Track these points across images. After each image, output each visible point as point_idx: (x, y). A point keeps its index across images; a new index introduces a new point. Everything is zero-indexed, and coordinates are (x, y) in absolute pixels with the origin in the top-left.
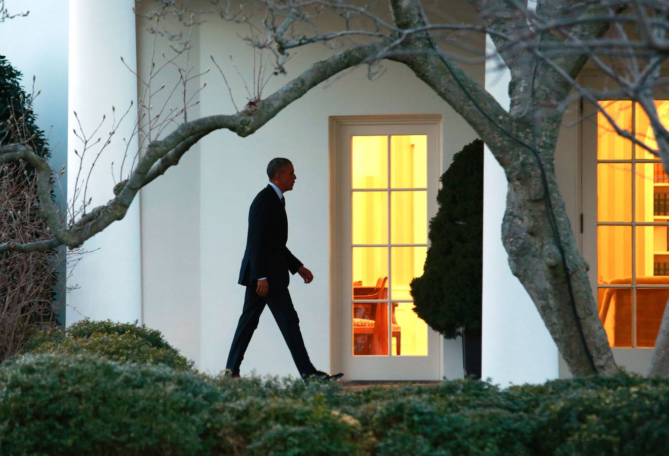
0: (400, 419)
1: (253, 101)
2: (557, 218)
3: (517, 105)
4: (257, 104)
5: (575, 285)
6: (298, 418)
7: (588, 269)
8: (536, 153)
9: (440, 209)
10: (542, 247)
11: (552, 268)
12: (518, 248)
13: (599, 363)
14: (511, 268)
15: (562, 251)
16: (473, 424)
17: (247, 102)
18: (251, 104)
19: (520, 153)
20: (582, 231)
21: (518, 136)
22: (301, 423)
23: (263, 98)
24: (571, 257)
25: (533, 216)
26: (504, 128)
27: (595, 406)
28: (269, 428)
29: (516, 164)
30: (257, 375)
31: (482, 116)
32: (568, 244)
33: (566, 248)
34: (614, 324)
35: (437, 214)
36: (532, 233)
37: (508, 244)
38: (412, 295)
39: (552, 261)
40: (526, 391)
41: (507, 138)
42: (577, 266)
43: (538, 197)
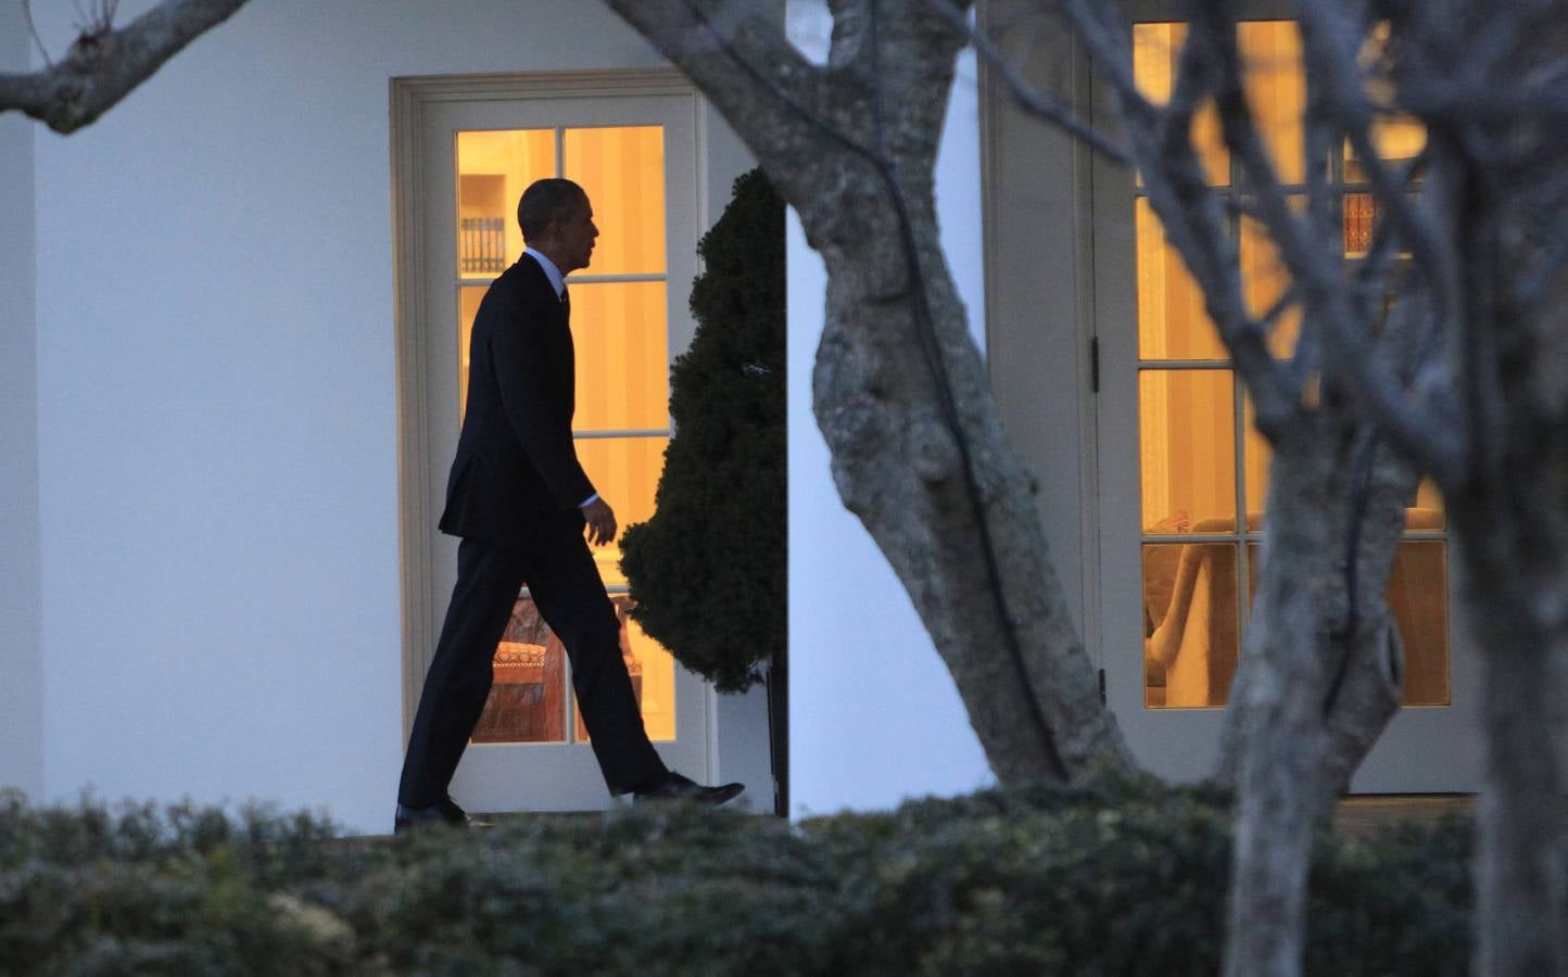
0: (453, 914)
1: (90, 32)
2: (947, 348)
3: (848, 35)
4: (102, 41)
5: (999, 532)
6: (163, 917)
7: (1034, 489)
8: (884, 168)
9: (699, 331)
10: (905, 428)
11: (934, 485)
12: (857, 433)
13: (1071, 748)
14: (840, 490)
15: (960, 439)
16: (666, 923)
17: (75, 35)
18: (85, 41)
19: (840, 168)
20: (1096, 387)
21: (832, 122)
22: (174, 932)
23: (120, 22)
24: (986, 456)
25: (878, 344)
26: (796, 99)
27: (1002, 866)
28: (82, 946)
29: (829, 198)
30: (96, 799)
31: (733, 65)
32: (977, 420)
33: (973, 431)
34: (1207, 643)
35: (692, 346)
36: (877, 391)
37: (830, 424)
38: (625, 572)
39: (932, 468)
40: (844, 829)
41: (802, 127)
42: (1002, 479)
43: (893, 290)
